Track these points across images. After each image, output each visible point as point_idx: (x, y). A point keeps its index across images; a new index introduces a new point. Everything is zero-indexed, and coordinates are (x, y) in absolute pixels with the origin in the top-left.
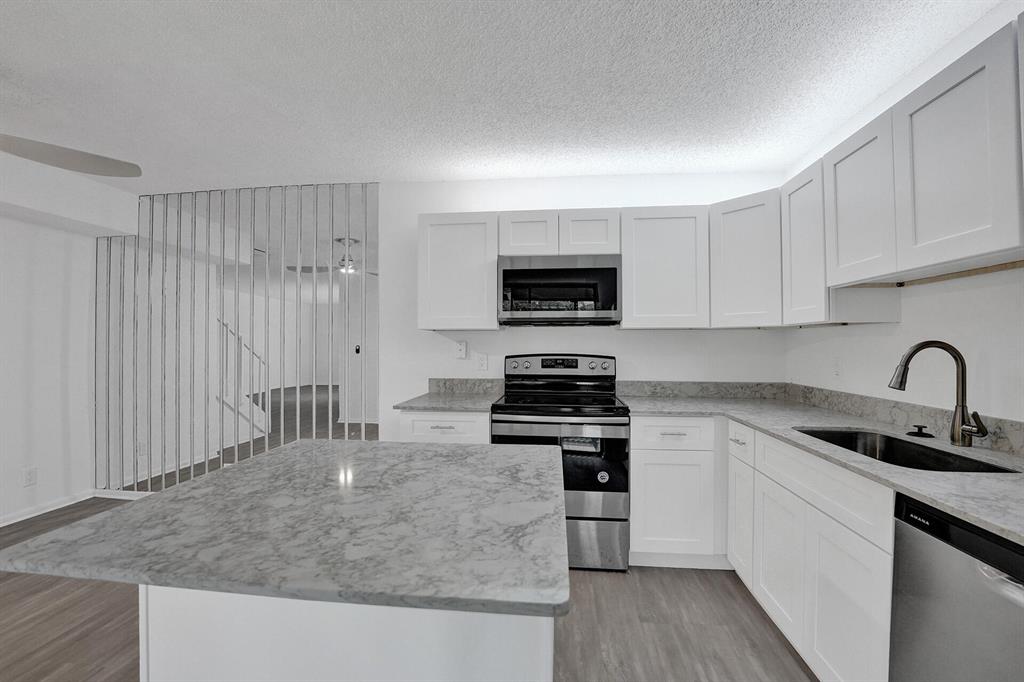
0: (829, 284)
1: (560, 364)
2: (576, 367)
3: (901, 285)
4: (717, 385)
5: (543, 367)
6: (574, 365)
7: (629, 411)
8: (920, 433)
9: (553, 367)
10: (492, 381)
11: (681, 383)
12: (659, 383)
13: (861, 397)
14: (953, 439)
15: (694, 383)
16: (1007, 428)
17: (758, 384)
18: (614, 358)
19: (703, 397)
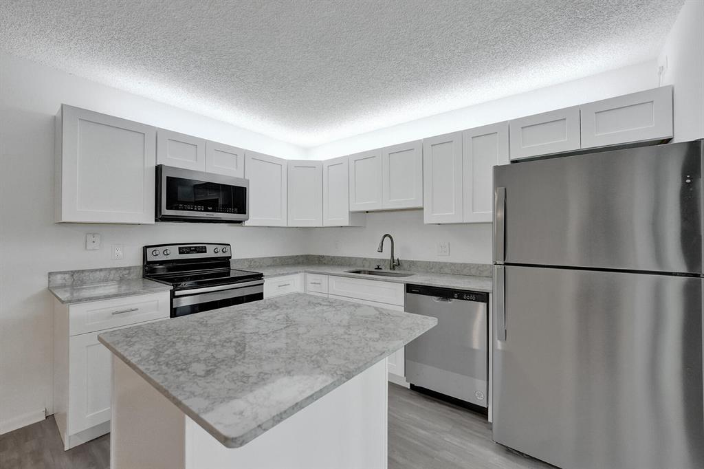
0: (351, 210)
1: (193, 250)
2: (205, 252)
3: (367, 212)
4: (280, 258)
5: (180, 253)
6: (203, 250)
7: (263, 276)
8: (378, 268)
9: (188, 253)
10: (129, 268)
11: (263, 258)
12: (253, 259)
13: (349, 258)
14: (391, 269)
15: (270, 258)
16: (403, 263)
17: (297, 256)
18: (229, 245)
19: (274, 266)
